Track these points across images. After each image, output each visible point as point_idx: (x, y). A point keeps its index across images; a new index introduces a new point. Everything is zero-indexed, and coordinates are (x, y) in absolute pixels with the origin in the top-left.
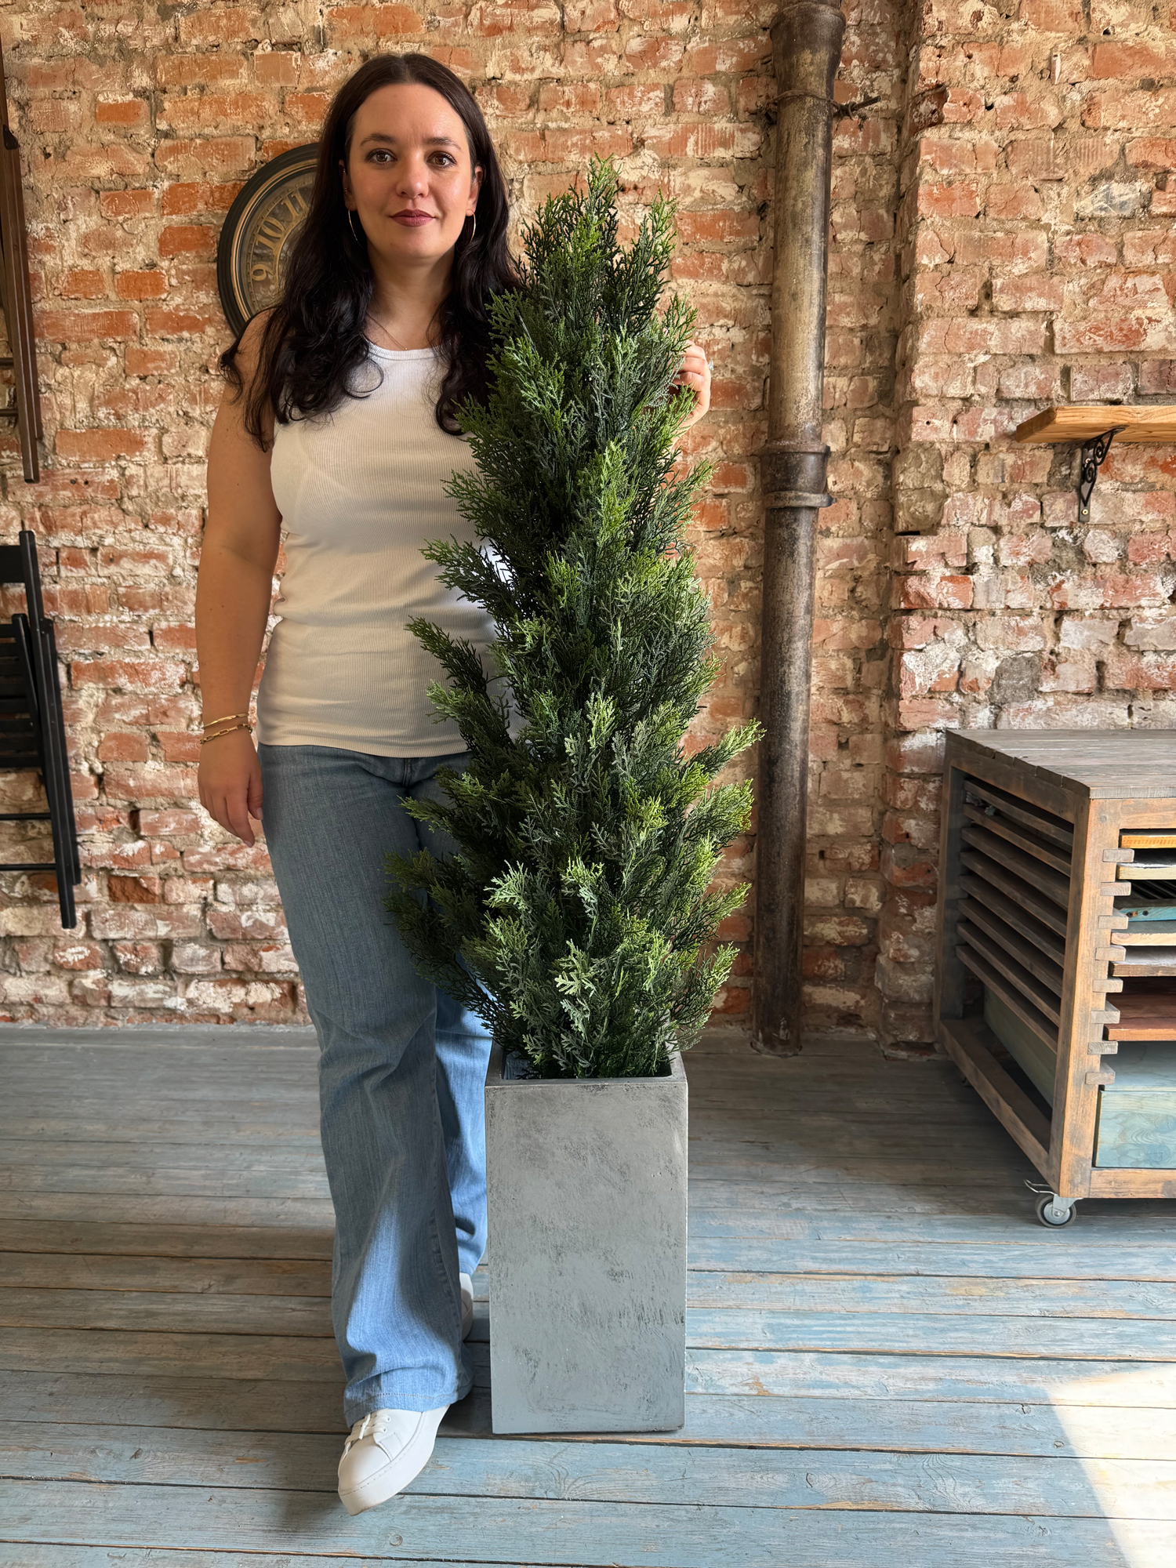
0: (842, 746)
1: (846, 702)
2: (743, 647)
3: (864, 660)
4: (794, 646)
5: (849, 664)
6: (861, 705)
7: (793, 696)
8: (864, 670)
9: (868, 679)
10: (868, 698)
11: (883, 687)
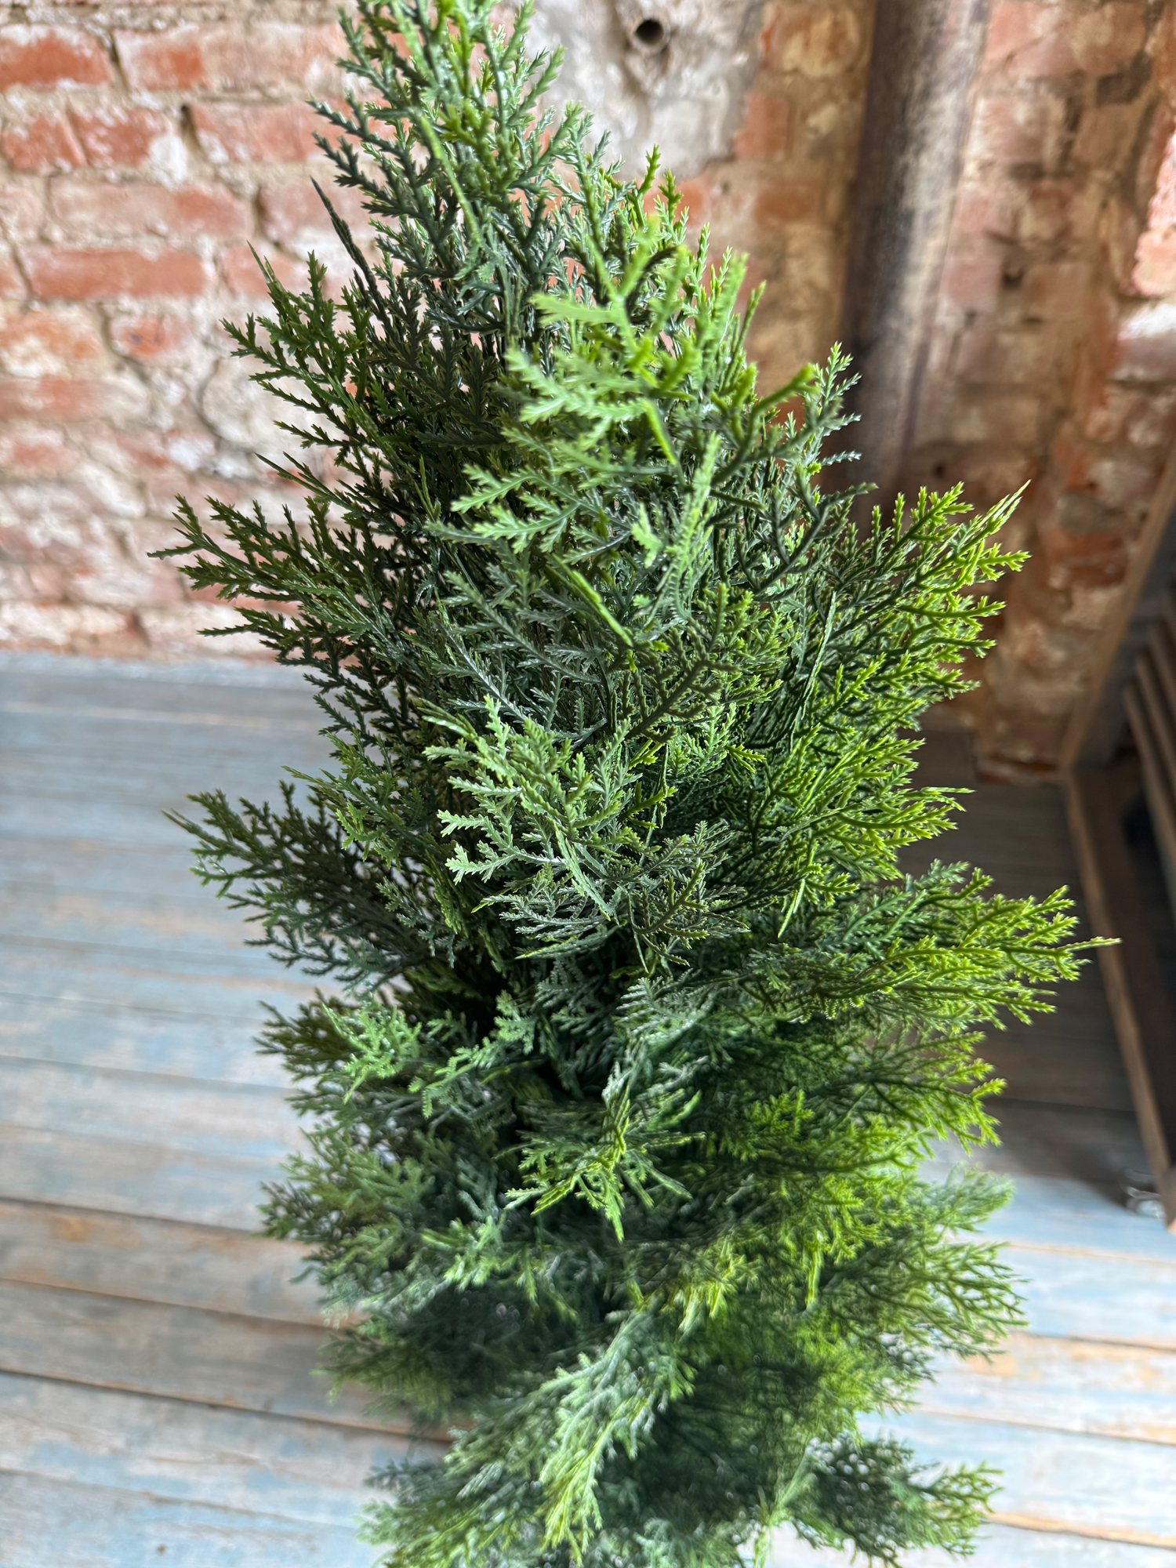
0: (1010, 282)
1: (1035, 196)
2: (832, 70)
3: (1089, 101)
4: (935, 106)
5: (1057, 110)
6: (1064, 203)
7: (919, 222)
8: (1086, 123)
9: (1087, 146)
10: (1080, 187)
11: (1119, 165)
